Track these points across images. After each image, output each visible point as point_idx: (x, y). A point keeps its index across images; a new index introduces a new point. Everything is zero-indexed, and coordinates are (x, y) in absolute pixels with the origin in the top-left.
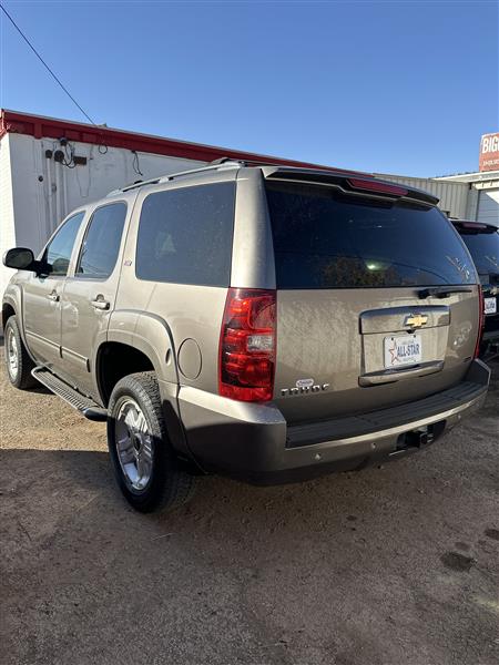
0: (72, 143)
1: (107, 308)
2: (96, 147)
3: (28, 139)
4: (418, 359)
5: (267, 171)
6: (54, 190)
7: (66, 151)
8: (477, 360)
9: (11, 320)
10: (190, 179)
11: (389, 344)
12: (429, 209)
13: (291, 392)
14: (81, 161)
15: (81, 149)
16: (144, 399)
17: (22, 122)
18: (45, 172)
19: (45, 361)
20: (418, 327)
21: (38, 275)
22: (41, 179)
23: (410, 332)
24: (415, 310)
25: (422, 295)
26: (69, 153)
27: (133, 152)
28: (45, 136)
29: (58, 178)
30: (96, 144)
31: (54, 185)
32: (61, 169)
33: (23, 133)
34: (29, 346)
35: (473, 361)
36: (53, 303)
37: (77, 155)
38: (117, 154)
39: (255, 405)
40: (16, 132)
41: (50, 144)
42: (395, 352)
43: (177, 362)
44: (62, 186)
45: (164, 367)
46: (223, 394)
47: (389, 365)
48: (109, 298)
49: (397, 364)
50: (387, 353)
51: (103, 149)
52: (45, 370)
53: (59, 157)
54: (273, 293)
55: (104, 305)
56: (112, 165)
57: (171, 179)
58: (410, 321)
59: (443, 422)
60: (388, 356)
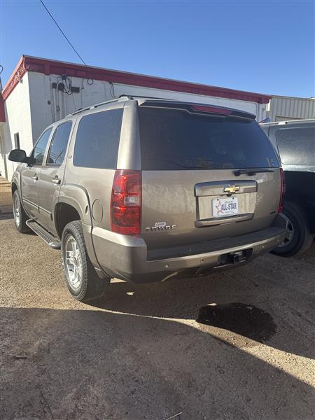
0: (70, 78)
1: (59, 183)
2: (85, 80)
3: (41, 75)
4: (236, 212)
5: (140, 102)
6: (58, 110)
7: (66, 83)
8: (281, 214)
9: (16, 192)
10: (110, 106)
11: (216, 203)
12: (250, 122)
13: (152, 229)
14: (76, 90)
15: (76, 82)
16: (77, 234)
17: (36, 64)
18: (52, 97)
19: (33, 216)
20: (234, 193)
21: (29, 166)
22: (49, 103)
23: (228, 195)
24: (232, 183)
25: (237, 174)
26: (68, 84)
27: (110, 83)
28: (52, 73)
29: (60, 103)
30: (86, 78)
31: (58, 107)
32: (63, 95)
33: (38, 71)
34: (25, 208)
35: (277, 215)
36: (35, 181)
37: (73, 86)
38: (99, 85)
39: (130, 236)
40: (33, 71)
41: (55, 78)
42: (220, 208)
43: (91, 213)
44: (63, 107)
45: (85, 216)
46: (113, 231)
47: (215, 215)
48: (60, 177)
49: (221, 214)
50: (214, 208)
51: (90, 81)
52: (34, 221)
53: (61, 87)
54: (140, 173)
55: (57, 181)
56: (96, 93)
57: (96, 107)
58: (227, 189)
59: (251, 249)
60: (215, 210)
